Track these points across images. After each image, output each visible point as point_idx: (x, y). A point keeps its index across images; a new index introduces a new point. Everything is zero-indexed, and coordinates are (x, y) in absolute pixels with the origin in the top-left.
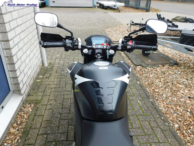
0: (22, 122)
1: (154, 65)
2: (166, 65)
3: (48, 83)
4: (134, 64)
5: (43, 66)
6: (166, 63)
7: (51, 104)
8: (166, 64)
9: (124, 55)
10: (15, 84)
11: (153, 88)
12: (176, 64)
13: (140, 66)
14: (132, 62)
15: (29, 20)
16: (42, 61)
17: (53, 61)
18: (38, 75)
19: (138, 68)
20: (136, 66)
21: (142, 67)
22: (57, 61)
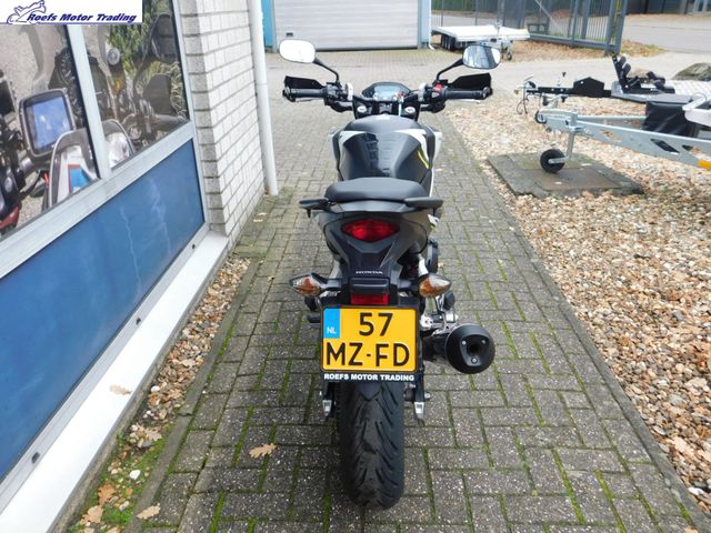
0: (229, 284)
1: (569, 192)
2: (604, 194)
3: (280, 225)
4: (513, 192)
5: (267, 193)
6: (606, 187)
7: (290, 260)
8: (606, 190)
9: (489, 173)
10: (214, 209)
11: (548, 239)
12: (638, 190)
13: (528, 194)
14: (508, 186)
15: (243, 73)
16: (266, 179)
17: (293, 186)
18: (256, 210)
19: (521, 200)
20: (517, 194)
21: (534, 196)
22: (303, 185)
